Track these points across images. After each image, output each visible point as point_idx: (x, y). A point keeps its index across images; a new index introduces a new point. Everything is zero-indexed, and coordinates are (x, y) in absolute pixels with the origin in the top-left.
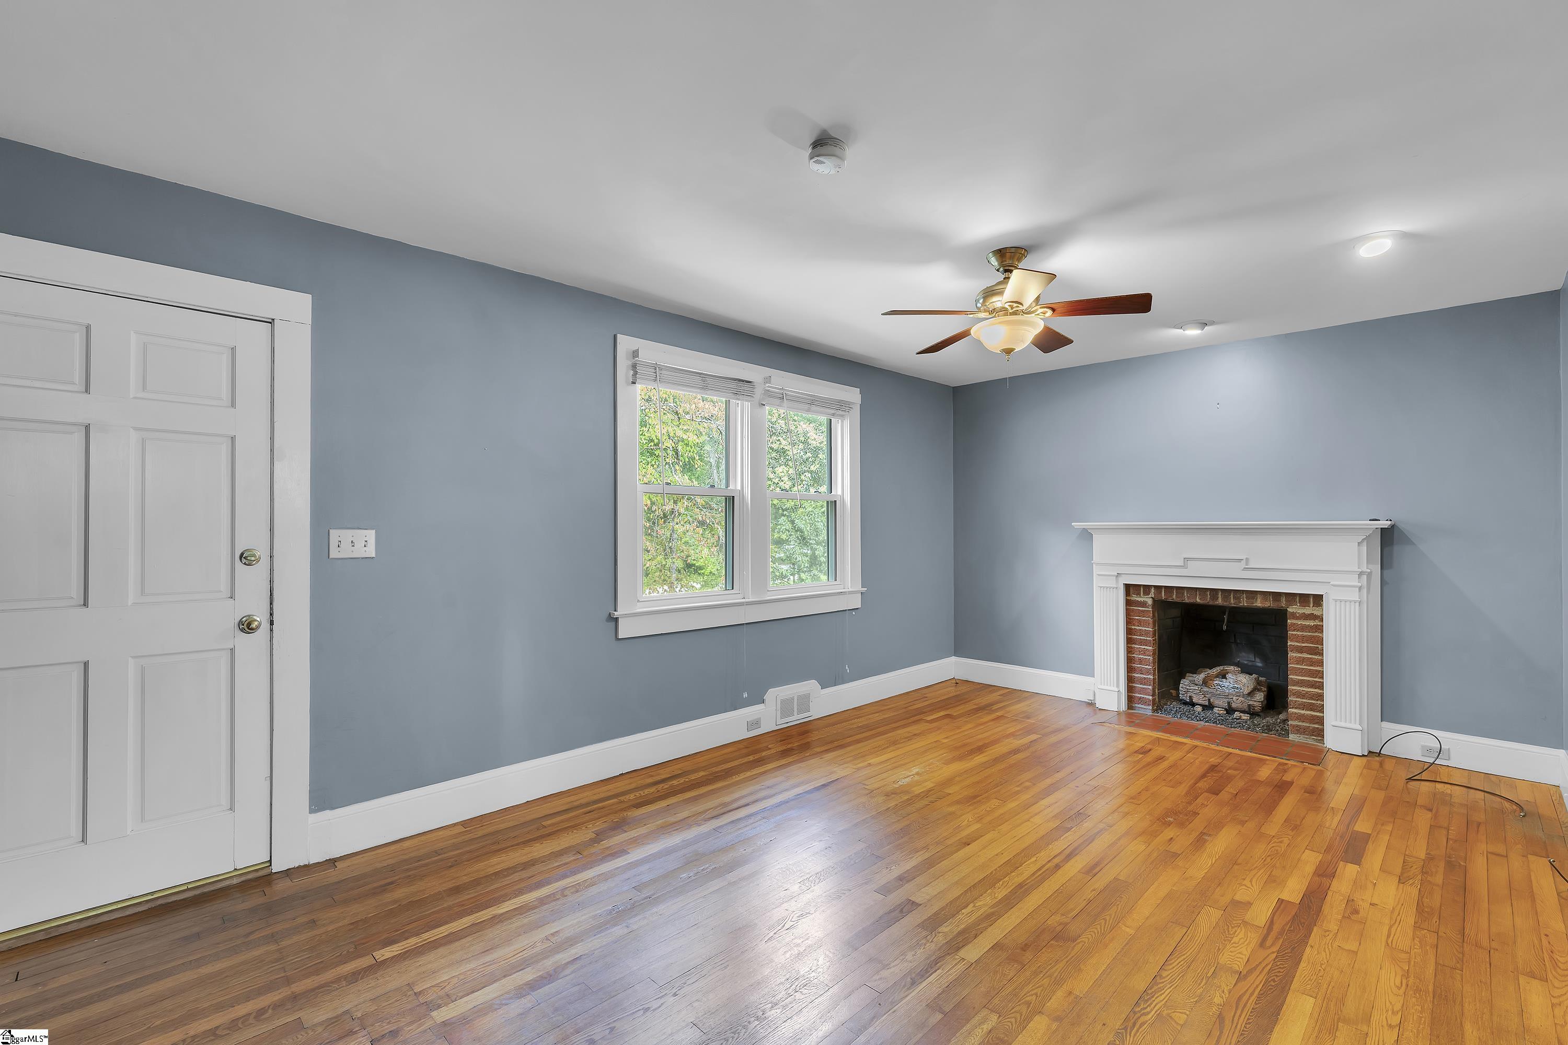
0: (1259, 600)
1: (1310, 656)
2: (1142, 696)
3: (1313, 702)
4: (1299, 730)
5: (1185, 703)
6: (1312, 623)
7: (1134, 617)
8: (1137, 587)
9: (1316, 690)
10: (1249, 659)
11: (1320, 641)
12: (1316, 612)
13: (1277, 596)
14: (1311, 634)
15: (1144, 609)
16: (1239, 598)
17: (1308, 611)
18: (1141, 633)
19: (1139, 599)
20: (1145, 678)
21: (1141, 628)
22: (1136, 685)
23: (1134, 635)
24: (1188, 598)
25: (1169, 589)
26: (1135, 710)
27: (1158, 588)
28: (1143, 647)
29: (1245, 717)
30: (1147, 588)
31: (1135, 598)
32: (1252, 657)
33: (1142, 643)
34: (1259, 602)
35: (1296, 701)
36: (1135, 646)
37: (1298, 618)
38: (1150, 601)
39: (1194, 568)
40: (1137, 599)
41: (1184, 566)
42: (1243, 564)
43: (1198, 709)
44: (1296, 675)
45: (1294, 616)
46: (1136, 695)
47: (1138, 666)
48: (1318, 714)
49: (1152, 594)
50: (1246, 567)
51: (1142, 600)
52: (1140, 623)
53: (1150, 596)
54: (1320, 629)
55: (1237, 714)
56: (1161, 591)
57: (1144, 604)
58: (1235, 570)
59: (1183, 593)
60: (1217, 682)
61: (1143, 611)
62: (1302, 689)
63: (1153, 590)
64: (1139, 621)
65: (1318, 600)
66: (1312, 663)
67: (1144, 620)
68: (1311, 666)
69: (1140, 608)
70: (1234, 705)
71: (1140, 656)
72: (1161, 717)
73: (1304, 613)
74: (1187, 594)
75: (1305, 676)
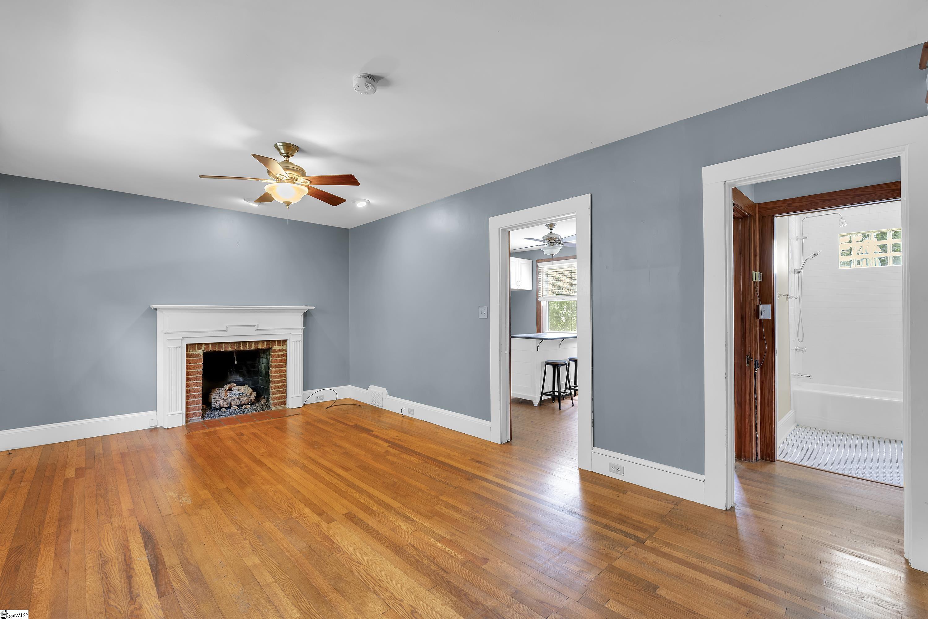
0: (260, 345)
1: (281, 369)
2: (195, 412)
3: (282, 389)
4: (276, 404)
5: (217, 409)
6: (282, 353)
7: (190, 364)
8: (193, 345)
9: (283, 384)
10: (236, 379)
11: (285, 361)
12: (284, 348)
13: (268, 342)
14: (282, 358)
15: (197, 358)
16: (251, 345)
17: (280, 348)
18: (195, 373)
19: (194, 353)
20: (197, 401)
21: (194, 370)
22: (191, 406)
23: (190, 375)
24: (225, 348)
25: (214, 344)
26: (190, 422)
27: (207, 344)
28: (196, 382)
29: (248, 406)
30: (200, 345)
31: (192, 352)
32: (237, 377)
33: (195, 379)
34: (260, 346)
35: (275, 391)
36: (190, 382)
37: (277, 352)
38: (201, 353)
39: (231, 331)
40: (193, 353)
41: (226, 331)
42: (256, 328)
43: (224, 410)
44: (275, 379)
45: (275, 351)
46: (191, 412)
47: (192, 394)
48: (284, 394)
49: (203, 349)
50: (258, 329)
51: (196, 353)
52: (194, 367)
53: (202, 350)
54: (285, 355)
55: (244, 407)
56: (209, 346)
57: (197, 355)
58: (252, 331)
59: (222, 346)
60: (229, 393)
61: (197, 360)
62: (277, 385)
63: (204, 346)
64: (194, 366)
65: (285, 341)
66: (282, 371)
67: (197, 365)
68: (281, 373)
69: (194, 358)
70: (243, 402)
71: (194, 388)
72: (206, 420)
73: (279, 349)
74: (224, 346)
75: (279, 378)
